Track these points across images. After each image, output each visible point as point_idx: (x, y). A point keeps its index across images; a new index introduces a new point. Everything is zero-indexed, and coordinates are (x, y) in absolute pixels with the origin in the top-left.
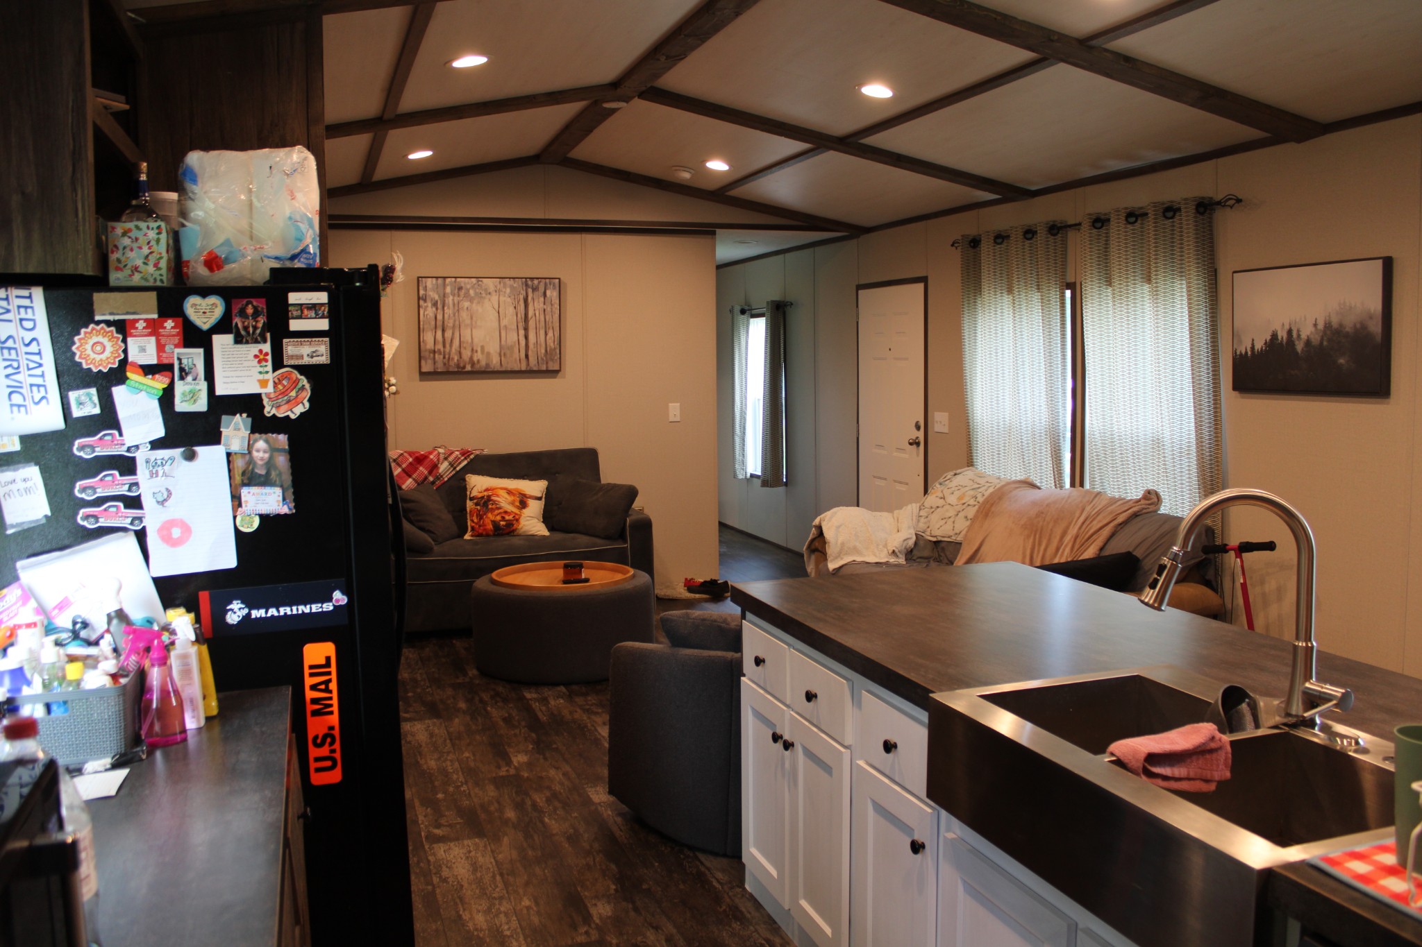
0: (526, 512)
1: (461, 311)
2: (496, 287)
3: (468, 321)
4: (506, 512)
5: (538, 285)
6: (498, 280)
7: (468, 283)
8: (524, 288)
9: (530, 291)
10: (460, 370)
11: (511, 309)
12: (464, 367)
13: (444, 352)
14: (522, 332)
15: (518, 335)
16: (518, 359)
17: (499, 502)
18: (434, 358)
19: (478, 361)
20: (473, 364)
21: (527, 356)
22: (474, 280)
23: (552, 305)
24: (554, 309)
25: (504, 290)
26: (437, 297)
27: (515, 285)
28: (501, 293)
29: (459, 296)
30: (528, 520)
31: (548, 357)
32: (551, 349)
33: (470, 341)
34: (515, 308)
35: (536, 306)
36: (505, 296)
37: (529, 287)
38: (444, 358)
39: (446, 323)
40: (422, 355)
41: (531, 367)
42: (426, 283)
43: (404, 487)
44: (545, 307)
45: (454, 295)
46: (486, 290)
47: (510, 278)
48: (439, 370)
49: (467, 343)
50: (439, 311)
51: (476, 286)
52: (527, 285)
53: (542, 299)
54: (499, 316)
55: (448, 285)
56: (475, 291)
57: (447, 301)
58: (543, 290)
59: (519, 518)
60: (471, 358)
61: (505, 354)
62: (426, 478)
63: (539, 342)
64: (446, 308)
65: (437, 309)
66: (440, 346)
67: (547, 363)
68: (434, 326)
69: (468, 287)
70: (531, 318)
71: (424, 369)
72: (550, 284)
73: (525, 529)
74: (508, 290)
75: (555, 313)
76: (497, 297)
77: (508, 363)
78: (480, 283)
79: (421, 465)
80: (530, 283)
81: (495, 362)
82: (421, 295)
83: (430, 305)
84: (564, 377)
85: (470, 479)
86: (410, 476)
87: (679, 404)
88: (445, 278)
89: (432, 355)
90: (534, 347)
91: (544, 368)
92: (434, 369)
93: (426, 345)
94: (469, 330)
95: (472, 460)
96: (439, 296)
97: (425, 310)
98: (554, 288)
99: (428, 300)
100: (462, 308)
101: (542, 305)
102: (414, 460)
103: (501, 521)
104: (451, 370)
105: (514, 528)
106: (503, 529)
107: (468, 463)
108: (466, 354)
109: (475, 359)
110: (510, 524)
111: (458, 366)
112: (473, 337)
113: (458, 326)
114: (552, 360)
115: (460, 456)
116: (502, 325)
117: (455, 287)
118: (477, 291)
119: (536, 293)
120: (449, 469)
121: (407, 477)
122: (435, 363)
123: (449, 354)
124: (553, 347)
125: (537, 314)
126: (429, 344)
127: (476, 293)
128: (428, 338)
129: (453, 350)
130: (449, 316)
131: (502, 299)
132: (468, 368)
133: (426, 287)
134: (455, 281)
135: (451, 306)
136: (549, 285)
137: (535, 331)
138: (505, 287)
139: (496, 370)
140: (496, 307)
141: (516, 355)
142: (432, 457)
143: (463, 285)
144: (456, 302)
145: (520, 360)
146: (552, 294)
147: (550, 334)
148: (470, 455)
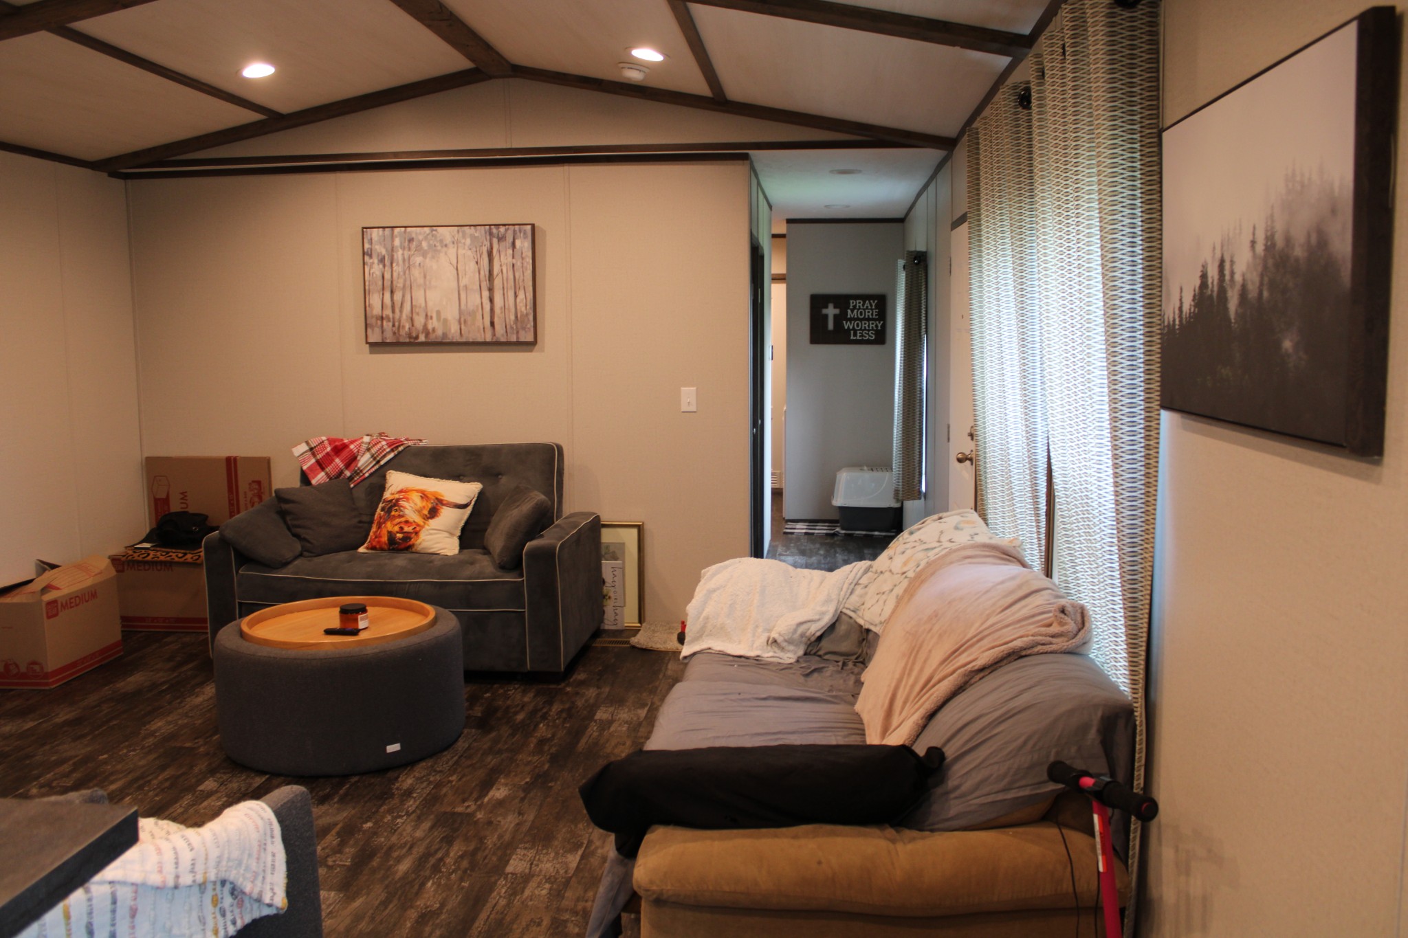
0: (433, 523)
1: (412, 269)
2: (453, 237)
3: (421, 281)
4: (407, 522)
5: (505, 234)
6: (456, 228)
7: (420, 233)
8: (488, 238)
9: (495, 241)
10: (412, 340)
11: (472, 265)
12: (417, 337)
13: (394, 318)
14: (486, 294)
15: (481, 297)
16: (482, 327)
17: (405, 508)
18: (382, 325)
19: (434, 330)
20: (427, 334)
21: (492, 324)
22: (427, 229)
23: (523, 258)
24: (525, 264)
25: (463, 241)
26: (384, 252)
27: (476, 235)
28: (460, 245)
29: (409, 249)
30: (431, 534)
31: (519, 324)
32: (522, 315)
33: (423, 305)
34: (477, 263)
35: (503, 260)
36: (464, 249)
37: (494, 237)
38: (394, 326)
39: (395, 283)
40: (368, 322)
41: (497, 338)
42: (371, 235)
43: (314, 482)
44: (514, 261)
45: (404, 249)
46: (441, 241)
47: (470, 226)
48: (388, 341)
49: (420, 307)
50: (386, 268)
51: (430, 236)
52: (491, 234)
53: (510, 251)
54: (458, 274)
55: (396, 237)
56: (429, 243)
57: (395, 257)
58: (511, 240)
59: (420, 530)
60: (425, 326)
61: (465, 321)
62: (341, 472)
63: (507, 306)
64: (394, 265)
65: (384, 266)
66: (388, 312)
67: (518, 332)
68: (381, 287)
69: (421, 237)
70: (497, 275)
71: (370, 340)
72: (520, 232)
73: (424, 545)
74: (468, 241)
75: (526, 269)
76: (455, 250)
77: (469, 332)
78: (434, 232)
79: (338, 456)
80: (494, 230)
81: (453, 332)
82: (366, 250)
83: (376, 261)
84: (543, 351)
85: (390, 476)
86: (323, 469)
87: (695, 388)
88: (393, 227)
89: (379, 322)
90: (501, 313)
91: (514, 339)
92: (383, 339)
93: (372, 310)
94: (423, 292)
95: (399, 453)
96: (387, 250)
97: (371, 267)
98: (525, 237)
99: (374, 256)
100: (414, 263)
101: (510, 259)
102: (332, 450)
103: (397, 532)
104: (402, 340)
105: (411, 543)
106: (399, 544)
107: (396, 456)
108: (419, 321)
109: (430, 327)
110: (407, 537)
111: (410, 336)
112: (427, 300)
113: (409, 287)
114: (524, 328)
115: (385, 447)
116: (462, 284)
117: (405, 239)
118: (431, 242)
119: (502, 244)
120: (371, 462)
121: (320, 470)
122: (383, 332)
123: (400, 321)
124: (525, 312)
125: (505, 271)
126: (377, 310)
127: (430, 246)
128: (375, 301)
129: (404, 316)
130: (399, 274)
131: (461, 252)
132: (422, 338)
133: (371, 239)
134: (405, 232)
135: (401, 262)
136: (518, 234)
137: (502, 292)
138: (464, 237)
139: (455, 340)
140: (454, 262)
141: (479, 322)
142: (352, 447)
143: (414, 236)
144: (406, 257)
145: (484, 328)
146: (524, 244)
147: (521, 295)
148: (400, 446)
